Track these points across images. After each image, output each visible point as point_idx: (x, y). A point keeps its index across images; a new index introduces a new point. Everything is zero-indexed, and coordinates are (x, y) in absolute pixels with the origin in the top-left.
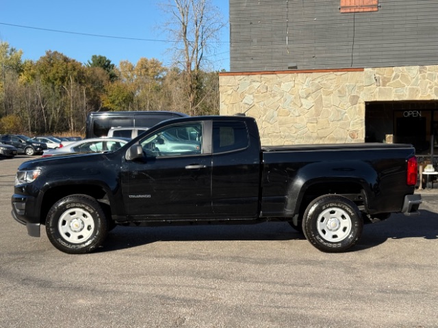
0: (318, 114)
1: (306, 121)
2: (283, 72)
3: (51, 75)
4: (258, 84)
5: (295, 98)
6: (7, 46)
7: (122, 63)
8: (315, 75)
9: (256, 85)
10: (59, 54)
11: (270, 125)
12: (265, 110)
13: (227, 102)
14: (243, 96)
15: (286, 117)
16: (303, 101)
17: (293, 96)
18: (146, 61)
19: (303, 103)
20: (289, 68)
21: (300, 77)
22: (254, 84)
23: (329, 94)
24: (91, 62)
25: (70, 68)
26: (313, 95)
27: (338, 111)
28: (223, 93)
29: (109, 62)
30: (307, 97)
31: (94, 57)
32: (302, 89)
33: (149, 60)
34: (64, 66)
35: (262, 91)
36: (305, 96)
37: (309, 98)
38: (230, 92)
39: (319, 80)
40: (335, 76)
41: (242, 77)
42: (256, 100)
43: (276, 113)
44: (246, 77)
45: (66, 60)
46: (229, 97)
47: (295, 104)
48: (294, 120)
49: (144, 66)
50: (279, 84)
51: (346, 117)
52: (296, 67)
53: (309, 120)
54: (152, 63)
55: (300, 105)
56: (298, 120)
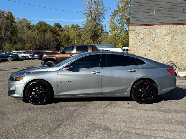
0: (172, 42)
1: (166, 45)
2: (157, 25)
3: (41, 30)
4: (146, 30)
5: (162, 35)
6: (25, 19)
7: (65, 26)
8: (171, 26)
9: (145, 30)
10: (44, 22)
11: (150, 47)
12: (149, 41)
13: (132, 37)
14: (139, 35)
15: (158, 44)
16: (165, 37)
17: (161, 35)
18: (74, 25)
19: (165, 38)
20: (159, 23)
21: (164, 27)
22: (144, 30)
23: (177, 34)
24: (54, 25)
25: (47, 27)
26: (170, 34)
27: (181, 41)
28: (130, 33)
29: (61, 25)
30: (167, 35)
31: (55, 24)
32: (165, 32)
33: (75, 25)
34: (45, 27)
35: (148, 33)
36: (166, 35)
37: (168, 36)
38: (133, 33)
39: (173, 28)
40: (180, 26)
41: (139, 27)
42: (144, 36)
43: (153, 42)
44: (141, 27)
45: (46, 24)
46: (133, 35)
47: (162, 38)
48: (161, 45)
49: (73, 27)
50: (155, 30)
51: (184, 44)
52: (162, 23)
53: (167, 45)
54: (76, 26)
55: (164, 39)
56: (162, 45)
